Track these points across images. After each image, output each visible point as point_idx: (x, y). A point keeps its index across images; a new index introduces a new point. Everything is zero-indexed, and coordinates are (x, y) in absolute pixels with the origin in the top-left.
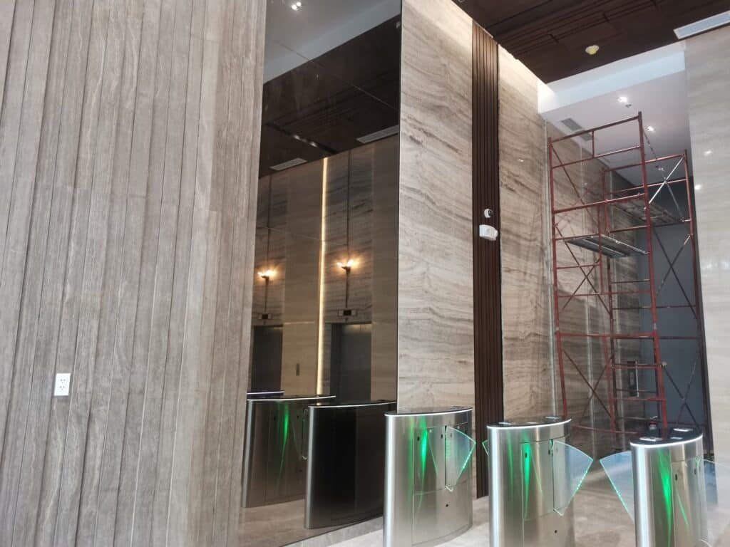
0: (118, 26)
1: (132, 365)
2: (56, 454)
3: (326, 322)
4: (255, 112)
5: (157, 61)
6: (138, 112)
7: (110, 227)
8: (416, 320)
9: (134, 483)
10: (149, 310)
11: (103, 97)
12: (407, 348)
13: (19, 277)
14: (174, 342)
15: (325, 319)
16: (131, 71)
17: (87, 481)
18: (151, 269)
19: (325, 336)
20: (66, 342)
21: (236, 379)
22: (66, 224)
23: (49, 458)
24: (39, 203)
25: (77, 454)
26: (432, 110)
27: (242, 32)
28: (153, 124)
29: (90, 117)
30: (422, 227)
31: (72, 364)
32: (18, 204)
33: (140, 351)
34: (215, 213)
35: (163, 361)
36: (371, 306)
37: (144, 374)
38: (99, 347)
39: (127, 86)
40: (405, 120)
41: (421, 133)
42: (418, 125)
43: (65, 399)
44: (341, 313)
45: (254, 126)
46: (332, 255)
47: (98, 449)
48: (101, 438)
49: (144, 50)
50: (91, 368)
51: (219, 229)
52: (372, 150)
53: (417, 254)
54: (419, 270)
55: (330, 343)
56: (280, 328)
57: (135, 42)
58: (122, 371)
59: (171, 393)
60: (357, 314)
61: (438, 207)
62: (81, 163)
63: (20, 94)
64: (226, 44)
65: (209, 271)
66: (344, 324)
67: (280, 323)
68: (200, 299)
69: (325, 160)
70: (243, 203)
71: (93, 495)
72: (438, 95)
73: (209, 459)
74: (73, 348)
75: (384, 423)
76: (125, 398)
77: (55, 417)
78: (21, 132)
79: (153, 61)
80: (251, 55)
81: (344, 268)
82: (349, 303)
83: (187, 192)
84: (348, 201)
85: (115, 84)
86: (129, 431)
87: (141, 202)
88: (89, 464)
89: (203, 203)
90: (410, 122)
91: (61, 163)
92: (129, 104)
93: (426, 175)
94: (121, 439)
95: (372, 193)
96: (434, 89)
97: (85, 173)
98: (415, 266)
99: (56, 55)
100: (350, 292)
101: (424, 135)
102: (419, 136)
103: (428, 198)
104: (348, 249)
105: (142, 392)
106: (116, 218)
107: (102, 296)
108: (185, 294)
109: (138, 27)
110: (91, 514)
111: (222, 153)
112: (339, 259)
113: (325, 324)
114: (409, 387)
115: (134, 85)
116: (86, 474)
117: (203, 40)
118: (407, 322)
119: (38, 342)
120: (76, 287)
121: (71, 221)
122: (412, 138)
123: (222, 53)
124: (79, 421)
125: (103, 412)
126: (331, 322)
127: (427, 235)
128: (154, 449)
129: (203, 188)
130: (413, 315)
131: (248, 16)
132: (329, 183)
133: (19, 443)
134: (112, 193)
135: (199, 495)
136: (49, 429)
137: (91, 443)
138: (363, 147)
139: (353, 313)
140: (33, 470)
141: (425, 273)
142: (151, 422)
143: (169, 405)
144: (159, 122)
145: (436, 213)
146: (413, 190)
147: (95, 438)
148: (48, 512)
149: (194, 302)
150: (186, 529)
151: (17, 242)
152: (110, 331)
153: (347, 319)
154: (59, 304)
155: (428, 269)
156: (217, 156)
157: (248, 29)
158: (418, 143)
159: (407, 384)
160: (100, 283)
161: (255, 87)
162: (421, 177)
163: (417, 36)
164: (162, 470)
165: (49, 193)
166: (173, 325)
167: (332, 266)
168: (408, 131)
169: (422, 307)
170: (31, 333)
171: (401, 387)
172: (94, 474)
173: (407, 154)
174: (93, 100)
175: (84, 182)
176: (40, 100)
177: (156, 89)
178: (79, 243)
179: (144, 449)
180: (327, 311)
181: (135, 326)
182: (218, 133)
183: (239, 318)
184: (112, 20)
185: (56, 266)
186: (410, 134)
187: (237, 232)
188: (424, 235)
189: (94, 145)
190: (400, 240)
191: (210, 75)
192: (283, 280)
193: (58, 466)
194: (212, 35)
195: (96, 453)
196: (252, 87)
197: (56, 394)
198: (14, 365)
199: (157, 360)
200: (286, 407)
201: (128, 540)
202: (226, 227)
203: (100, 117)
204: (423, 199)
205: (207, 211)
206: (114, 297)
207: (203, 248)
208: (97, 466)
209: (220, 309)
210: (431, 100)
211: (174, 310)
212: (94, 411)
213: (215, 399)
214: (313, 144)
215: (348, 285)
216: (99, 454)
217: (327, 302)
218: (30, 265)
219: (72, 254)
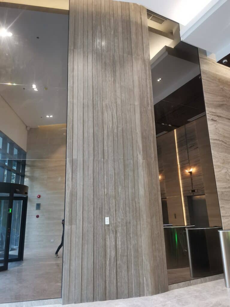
0: (110, 107)
1: (126, 213)
2: (108, 243)
3: (184, 195)
4: (153, 124)
5: (122, 116)
6: (118, 133)
7: (114, 170)
8: (225, 192)
9: (131, 254)
10: (129, 195)
11: (108, 130)
12: (223, 204)
13: (92, 188)
14: (137, 206)
15: (184, 194)
16: (115, 120)
17: (118, 253)
18: (127, 181)
19: (185, 202)
20: (107, 207)
21: (159, 218)
22: (103, 170)
23: (106, 244)
24: (95, 165)
25: (114, 243)
26: (220, 107)
27: (146, 99)
28: (123, 135)
29: (105, 137)
30: (222, 154)
31: (109, 214)
32: (90, 166)
33: (127, 209)
34: (144, 161)
35: (135, 212)
36: (203, 187)
37: (130, 217)
38: (116, 208)
39: (114, 125)
40: (208, 113)
41: (215, 117)
42: (215, 114)
43: (108, 225)
44: (191, 191)
45: (153, 129)
46: (183, 168)
47: (119, 242)
48: (120, 238)
49: (118, 113)
50: (114, 215)
51: (147, 166)
52: (194, 123)
53: (222, 165)
54: (224, 171)
55: (187, 204)
56: (165, 199)
57: (115, 111)
58: (123, 216)
59: (139, 223)
60: (197, 192)
61: (228, 145)
62: (105, 151)
63: (87, 134)
64: (141, 105)
65: (145, 180)
66: (192, 196)
67: (165, 197)
68: (143, 190)
69: (175, 130)
70: (153, 155)
71: (120, 258)
72: (221, 100)
73: (154, 247)
74: (109, 209)
75: (218, 234)
76: (125, 224)
77: (106, 231)
78: (89, 145)
79: (121, 116)
80: (149, 106)
81: (189, 172)
82: (193, 187)
83: (135, 155)
84: (187, 144)
85: (111, 125)
86: (127, 235)
87: (122, 160)
88: (118, 247)
89: (140, 158)
90: (211, 114)
91: (100, 152)
92: (115, 131)
93: (220, 133)
94: (126, 239)
95: (197, 141)
96: (219, 99)
97: (106, 154)
98: (222, 170)
99: (95, 120)
100: (193, 182)
101: (217, 117)
102: (215, 118)
103: (223, 142)
104: (190, 164)
105: (130, 223)
106: (116, 167)
107: (115, 192)
108: (138, 189)
109: (115, 106)
110: (120, 264)
111: (144, 140)
112: (186, 169)
113: (184, 196)
114: (227, 220)
115: (116, 124)
116: (117, 250)
117: (134, 105)
118: (221, 193)
119: (99, 208)
120: (108, 189)
121: (104, 169)
122: (212, 120)
123: (140, 108)
124: (113, 233)
125: (119, 229)
126: (187, 195)
127: (225, 157)
128: (136, 242)
129: (140, 153)
130: (223, 190)
131: (147, 93)
132: (177, 139)
133: (98, 240)
134: (114, 159)
135: (153, 259)
136: (105, 236)
137: (117, 240)
138: (191, 123)
139: (196, 191)
140: (102, 249)
141: (226, 172)
142: (134, 233)
143: (139, 227)
144: (125, 134)
145: (227, 147)
146: (216, 140)
147: (118, 238)
148: (108, 263)
149: (142, 192)
150: (150, 271)
151: (91, 178)
152: (118, 203)
153: (193, 194)
154: (103, 195)
155: (228, 171)
156: (143, 142)
157: (147, 98)
158: (215, 121)
159: (226, 219)
160: (114, 188)
161: (152, 115)
162: (218, 134)
163: (208, 81)
164: (139, 250)
165: (97, 162)
166: (136, 200)
167: (184, 172)
168: (210, 117)
169: (227, 186)
170: (97, 205)
171: (223, 220)
172: (119, 250)
173: (211, 126)
174: (106, 131)
175: (106, 157)
176: (92, 135)
177: (122, 125)
178: (107, 176)
179: (133, 242)
180: (184, 191)
181: (125, 201)
182: (142, 134)
183: (157, 196)
184: (108, 106)
185: (101, 184)
186: (211, 118)
187: (152, 166)
188: (223, 157)
189: (108, 145)
190: (213, 160)
191: (138, 116)
192: (164, 179)
193: (109, 247)
194: (137, 103)
195: (119, 243)
196: (151, 116)
197: (106, 224)
198: (94, 215)
199: (133, 211)
200: (175, 230)
201: (132, 274)
202: (148, 165)
203: (108, 136)
204: (221, 143)
205: (142, 160)
206: (118, 192)
207: (142, 173)
208: (120, 247)
209: (150, 193)
210: (218, 103)
211: (136, 195)
212: (117, 229)
213: (153, 225)
214: (170, 125)
215: (192, 180)
216: (120, 244)
217: (183, 187)
218: (95, 184)
219: (105, 179)
